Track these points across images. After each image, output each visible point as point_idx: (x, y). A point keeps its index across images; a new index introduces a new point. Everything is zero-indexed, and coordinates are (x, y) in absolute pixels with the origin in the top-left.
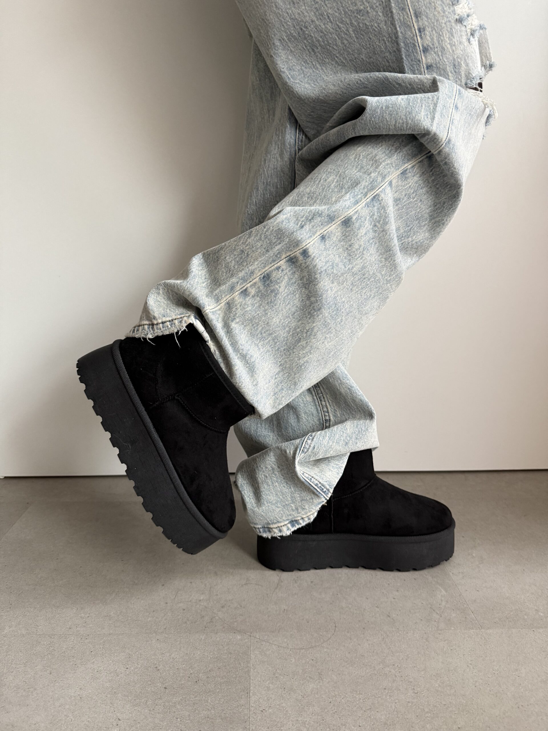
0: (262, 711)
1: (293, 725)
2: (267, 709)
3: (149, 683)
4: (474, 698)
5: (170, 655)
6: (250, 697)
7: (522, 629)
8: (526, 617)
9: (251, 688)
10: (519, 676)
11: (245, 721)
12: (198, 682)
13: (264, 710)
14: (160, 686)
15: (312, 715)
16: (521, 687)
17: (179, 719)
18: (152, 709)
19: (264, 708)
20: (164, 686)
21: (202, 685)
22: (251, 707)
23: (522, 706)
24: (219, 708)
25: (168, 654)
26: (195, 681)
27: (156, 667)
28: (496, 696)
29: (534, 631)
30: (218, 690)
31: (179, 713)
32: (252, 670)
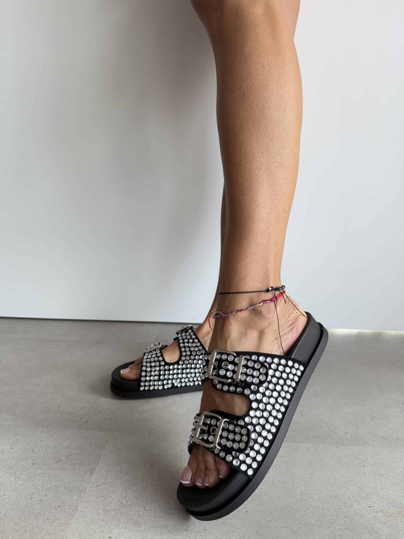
0: (97, 486)
1: (117, 497)
2: (102, 485)
3: (24, 459)
4: (268, 491)
5: (46, 442)
6: (92, 476)
7: (327, 445)
8: (335, 437)
9: (96, 469)
10: (311, 479)
11: (82, 491)
12: (58, 462)
13: (99, 485)
14: (31, 462)
15: (134, 492)
16: (310, 487)
17: (34, 486)
18: (17, 477)
19: (100, 484)
20: (33, 463)
21: (61, 464)
22: (90, 482)
23: (305, 500)
24: (66, 481)
25: (45, 442)
26: (57, 461)
27: (33, 450)
28: (287, 491)
29: (337, 447)
30: (71, 469)
31: (36, 481)
32: (102, 457)
